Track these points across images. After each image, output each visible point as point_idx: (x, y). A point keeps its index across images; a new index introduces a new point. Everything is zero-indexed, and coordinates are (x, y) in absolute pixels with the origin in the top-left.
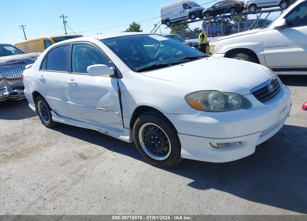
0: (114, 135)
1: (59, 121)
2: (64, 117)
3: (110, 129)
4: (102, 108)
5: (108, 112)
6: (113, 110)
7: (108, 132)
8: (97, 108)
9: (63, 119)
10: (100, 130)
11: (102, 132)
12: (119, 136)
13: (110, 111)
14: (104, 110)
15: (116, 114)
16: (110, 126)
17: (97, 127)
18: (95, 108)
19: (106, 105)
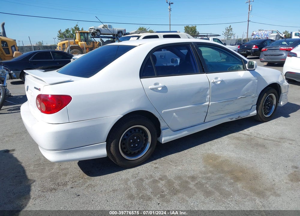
0: (245, 115)
1: (176, 137)
2: (180, 130)
3: (240, 113)
4: (242, 96)
6: (250, 94)
7: (240, 116)
8: (238, 98)
10: (232, 119)
11: (234, 120)
12: (249, 114)
13: (247, 97)
15: (252, 96)
16: (240, 111)
17: (229, 117)
18: (236, 99)
19: (246, 93)
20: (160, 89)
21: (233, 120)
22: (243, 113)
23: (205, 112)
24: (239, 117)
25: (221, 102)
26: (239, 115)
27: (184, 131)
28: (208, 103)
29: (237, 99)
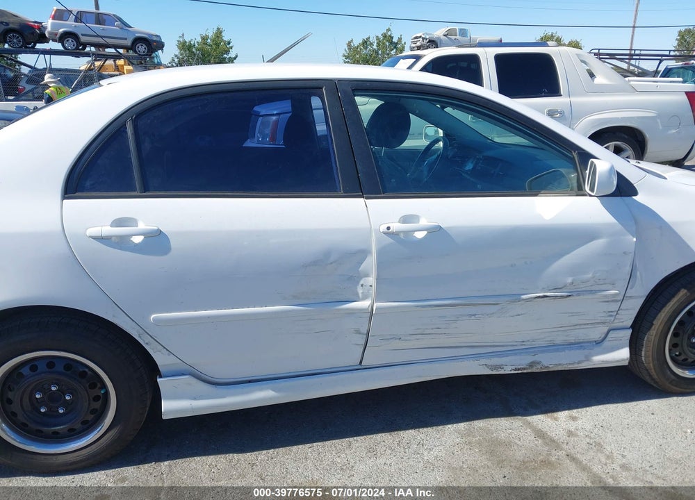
0: (564, 362)
1: (226, 405)
3: (543, 352)
4: (550, 290)
5: (570, 298)
6: (593, 288)
7: (539, 363)
8: (524, 297)
9: (267, 389)
11: (507, 370)
12: (588, 359)
13: (578, 295)
14: (556, 297)
15: (605, 296)
16: (543, 343)
17: (483, 361)
18: (515, 298)
19: (570, 280)
20: (138, 240)
21: (502, 372)
22: (557, 350)
23: (358, 332)
24: (532, 365)
25: (430, 306)
26: (537, 358)
27: (261, 390)
28: (365, 304)
29: (520, 300)
